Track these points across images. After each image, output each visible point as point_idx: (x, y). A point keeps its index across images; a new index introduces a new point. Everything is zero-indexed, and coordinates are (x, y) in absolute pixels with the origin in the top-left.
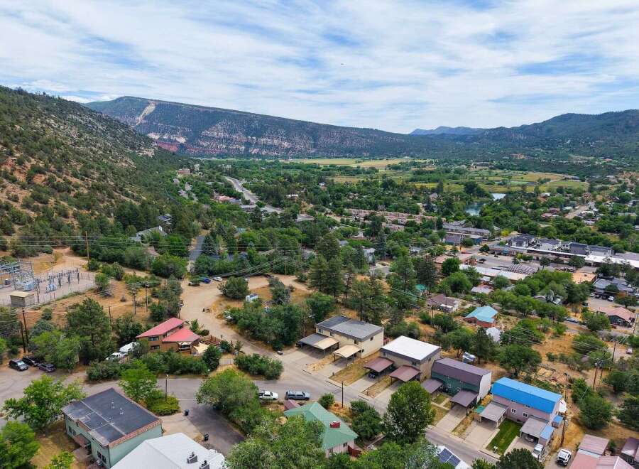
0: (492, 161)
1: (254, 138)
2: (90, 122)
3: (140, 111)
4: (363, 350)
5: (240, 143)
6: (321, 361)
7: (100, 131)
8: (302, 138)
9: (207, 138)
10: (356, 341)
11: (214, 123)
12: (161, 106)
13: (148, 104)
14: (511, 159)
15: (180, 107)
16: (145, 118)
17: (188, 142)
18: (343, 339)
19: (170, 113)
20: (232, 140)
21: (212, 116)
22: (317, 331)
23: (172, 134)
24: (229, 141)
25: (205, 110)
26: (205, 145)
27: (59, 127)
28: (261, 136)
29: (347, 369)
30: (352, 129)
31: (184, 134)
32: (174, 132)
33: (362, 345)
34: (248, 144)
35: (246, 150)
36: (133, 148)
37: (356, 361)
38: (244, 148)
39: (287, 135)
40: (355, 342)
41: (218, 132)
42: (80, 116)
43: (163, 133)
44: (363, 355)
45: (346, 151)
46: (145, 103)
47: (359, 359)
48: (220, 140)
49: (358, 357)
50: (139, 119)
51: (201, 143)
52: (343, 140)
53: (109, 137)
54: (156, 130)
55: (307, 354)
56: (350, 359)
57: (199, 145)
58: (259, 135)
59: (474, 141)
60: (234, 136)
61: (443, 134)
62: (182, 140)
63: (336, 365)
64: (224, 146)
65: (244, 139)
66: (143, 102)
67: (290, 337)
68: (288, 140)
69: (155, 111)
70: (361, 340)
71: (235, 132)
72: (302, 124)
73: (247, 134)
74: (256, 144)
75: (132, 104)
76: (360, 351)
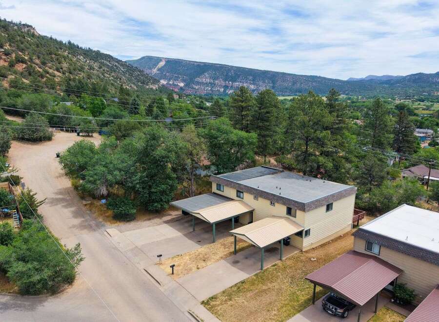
0: (414, 96)
1: (230, 82)
2: (116, 66)
3: (155, 65)
4: (308, 233)
5: (221, 86)
6: (203, 249)
7: (121, 72)
8: (264, 82)
9: (198, 83)
10: (292, 208)
11: (204, 72)
12: (169, 62)
13: (161, 60)
14: (429, 95)
15: (182, 62)
16: (159, 70)
17: (185, 86)
18: (261, 205)
19: (175, 66)
20: (215, 85)
21: (202, 68)
22: (214, 189)
23: (175, 80)
24: (213, 85)
25: (197, 64)
26: (197, 87)
27: (86, 61)
28: (235, 81)
29: (262, 277)
30: (302, 76)
31: (183, 81)
32: (176, 79)
33: (306, 220)
34: (226, 87)
35: (225, 91)
36: (143, 83)
37: (289, 255)
38: (223, 89)
39: (253, 80)
40: (289, 211)
41: (205, 79)
42: (110, 62)
43: (169, 80)
44: (307, 243)
45: (296, 91)
46: (159, 60)
47: (296, 253)
48: (207, 84)
49: (295, 248)
50: (155, 71)
51: (194, 86)
52: (294, 83)
53: (127, 76)
54: (165, 78)
55: (179, 230)
56: (273, 250)
57: (193, 88)
58: (234, 81)
59: (397, 83)
60: (217, 82)
61: (372, 79)
62: (182, 85)
63: (235, 263)
64: (209, 89)
65: (223, 84)
66: (158, 59)
67: (150, 193)
68: (254, 84)
69: (165, 65)
70: (303, 207)
71: (217, 78)
72: (265, 73)
73: (225, 80)
74: (232, 87)
75: (151, 61)
76: (299, 234)
